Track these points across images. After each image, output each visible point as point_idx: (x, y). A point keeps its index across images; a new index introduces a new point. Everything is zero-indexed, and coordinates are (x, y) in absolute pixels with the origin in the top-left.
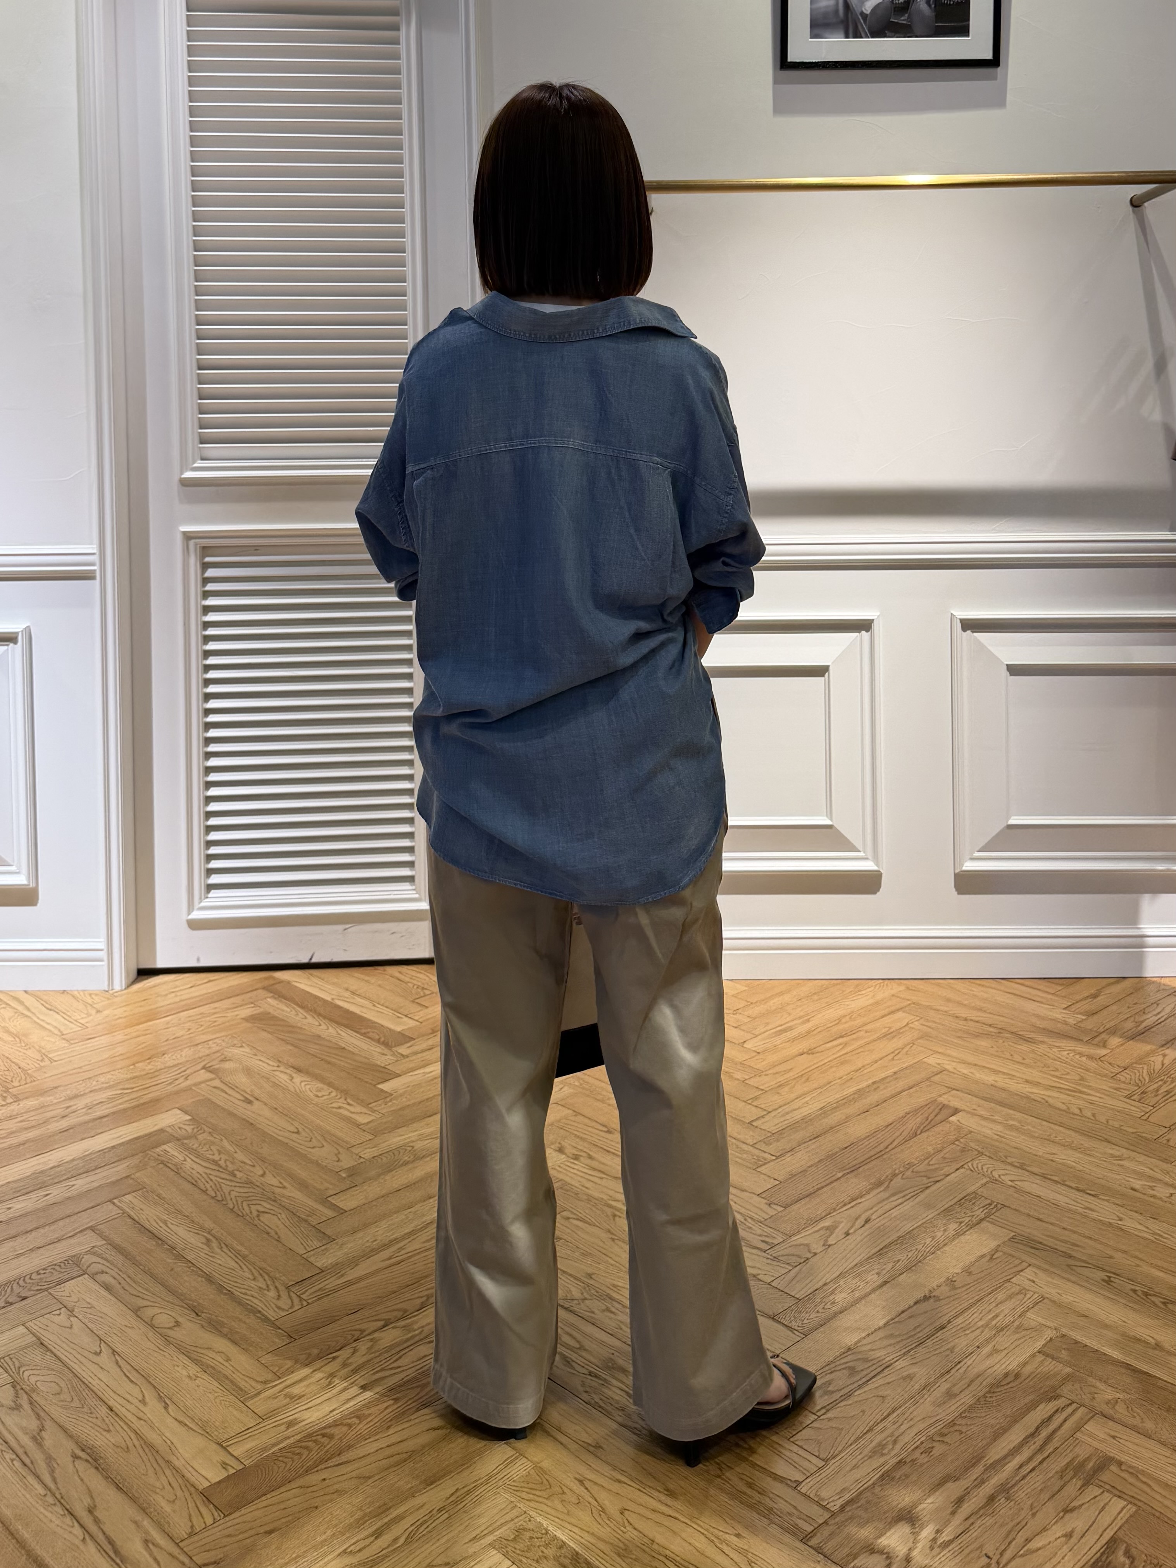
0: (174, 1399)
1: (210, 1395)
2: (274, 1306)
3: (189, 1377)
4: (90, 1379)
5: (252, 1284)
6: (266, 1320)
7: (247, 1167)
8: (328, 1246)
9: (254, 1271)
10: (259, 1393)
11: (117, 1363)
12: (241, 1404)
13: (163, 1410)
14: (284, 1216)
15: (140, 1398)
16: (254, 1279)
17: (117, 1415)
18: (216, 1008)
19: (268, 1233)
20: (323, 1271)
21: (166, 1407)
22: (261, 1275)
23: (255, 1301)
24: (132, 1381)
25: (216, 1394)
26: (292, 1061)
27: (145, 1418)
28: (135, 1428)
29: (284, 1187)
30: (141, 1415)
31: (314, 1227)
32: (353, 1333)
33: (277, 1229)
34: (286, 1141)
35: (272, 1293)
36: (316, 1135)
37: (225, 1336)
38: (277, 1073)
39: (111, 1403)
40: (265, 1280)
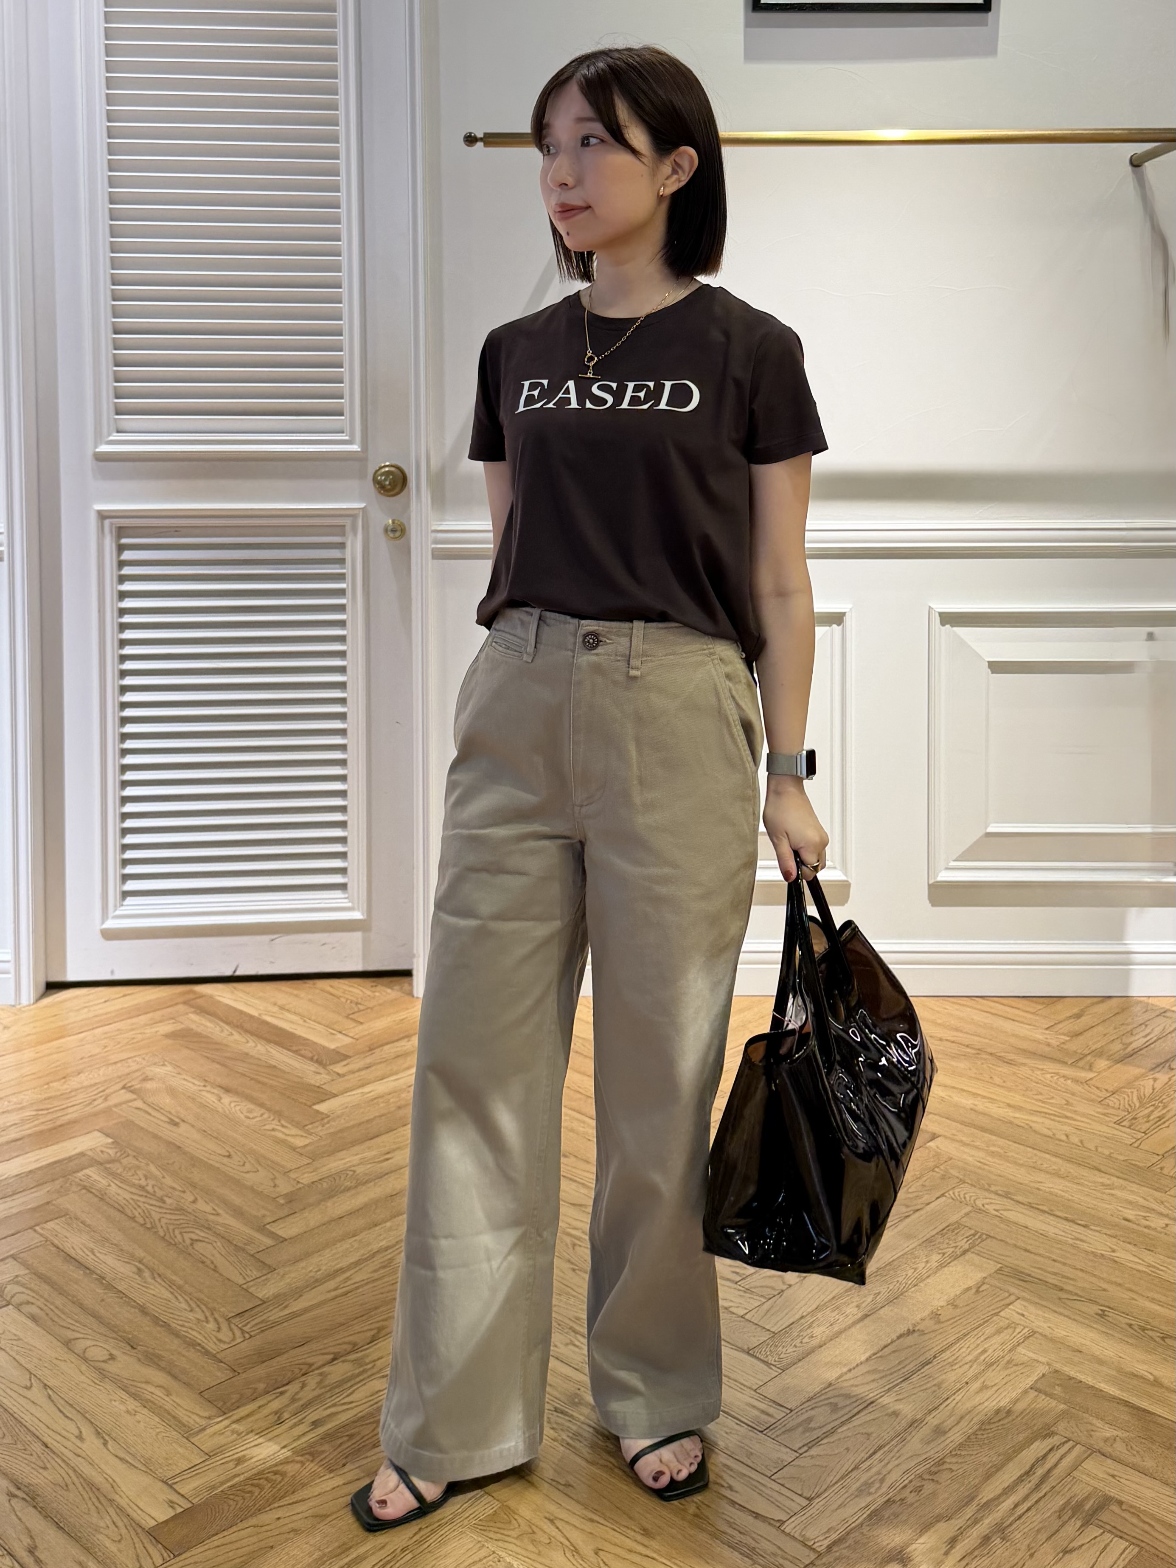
0: (114, 1435)
1: (151, 1431)
2: (215, 1340)
3: (128, 1412)
4: (23, 1415)
5: (191, 1316)
6: (207, 1353)
7: (177, 1193)
8: (269, 1276)
9: (191, 1302)
10: (204, 1429)
11: (50, 1397)
12: (185, 1440)
13: (102, 1446)
14: (219, 1244)
15: (76, 1432)
16: (191, 1311)
17: (54, 1453)
18: (133, 1024)
19: (203, 1262)
20: (264, 1302)
21: (105, 1444)
22: (198, 1306)
23: (194, 1333)
24: (67, 1417)
25: (158, 1430)
26: (219, 1080)
27: (83, 1454)
28: (73, 1465)
29: (218, 1214)
30: (79, 1451)
31: (252, 1256)
32: (301, 1367)
33: (212, 1258)
34: (217, 1165)
35: (212, 1325)
36: (250, 1159)
37: (162, 1369)
38: (204, 1093)
39: (47, 1439)
40: (203, 1311)
